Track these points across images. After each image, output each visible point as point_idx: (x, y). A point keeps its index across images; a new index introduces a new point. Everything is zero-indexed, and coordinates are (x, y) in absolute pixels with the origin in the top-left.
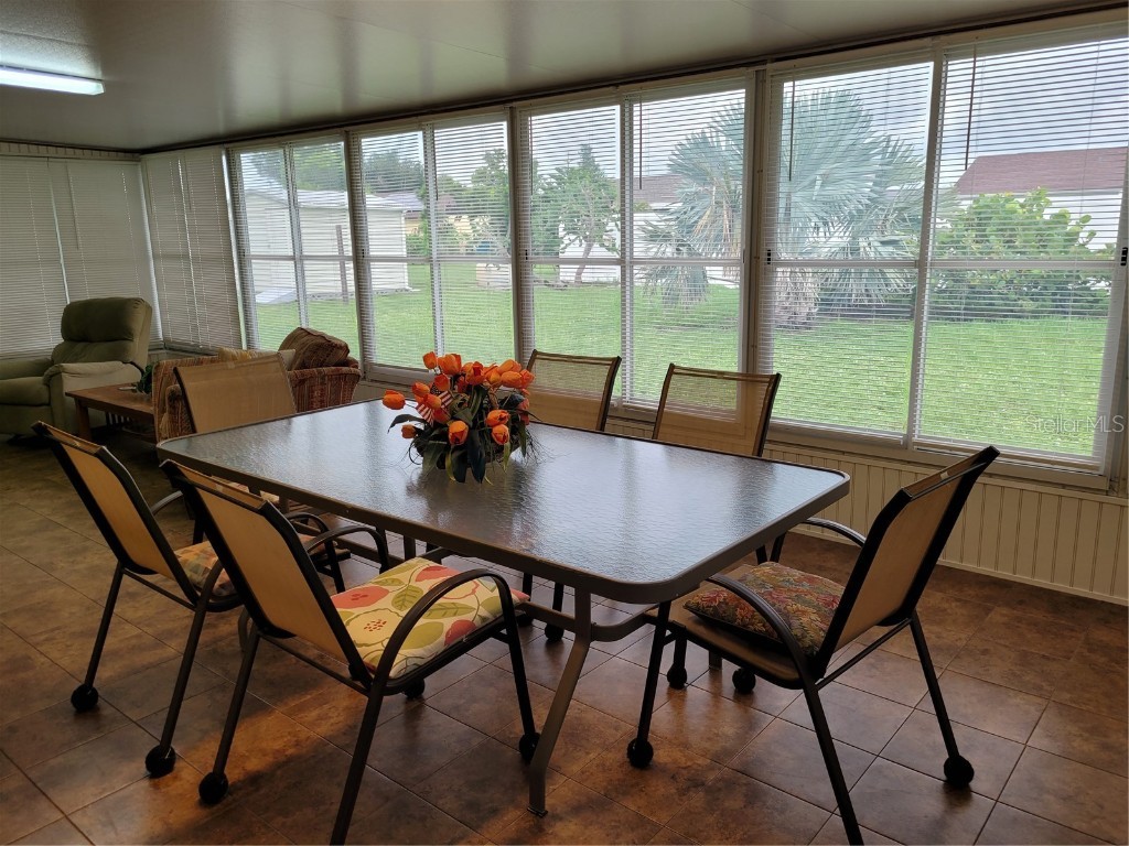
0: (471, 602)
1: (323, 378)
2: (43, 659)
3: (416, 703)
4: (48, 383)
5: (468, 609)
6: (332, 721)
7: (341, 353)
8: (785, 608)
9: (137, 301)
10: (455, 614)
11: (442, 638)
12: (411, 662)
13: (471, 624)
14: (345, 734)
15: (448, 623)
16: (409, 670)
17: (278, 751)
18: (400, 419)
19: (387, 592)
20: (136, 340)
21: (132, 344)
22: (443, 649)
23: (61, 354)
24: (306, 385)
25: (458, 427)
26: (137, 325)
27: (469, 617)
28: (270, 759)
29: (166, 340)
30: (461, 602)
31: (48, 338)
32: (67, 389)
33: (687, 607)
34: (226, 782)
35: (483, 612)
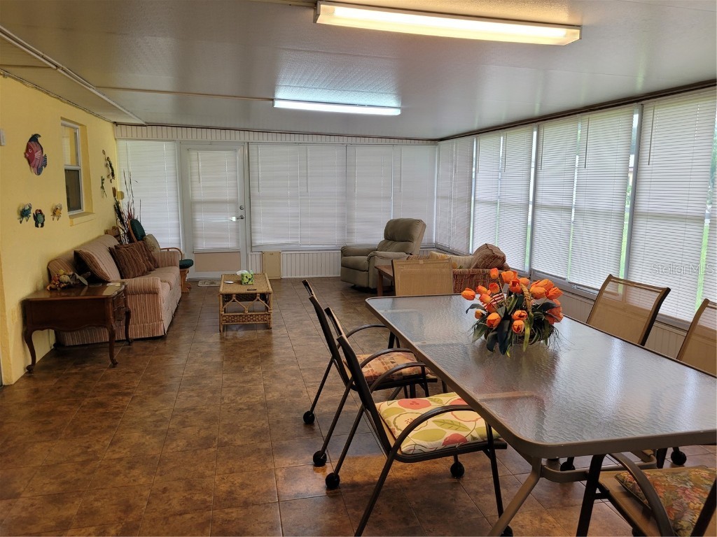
0: (471, 426)
1: (485, 275)
2: (306, 394)
3: (455, 480)
4: (369, 260)
5: (466, 429)
6: (406, 472)
7: (500, 261)
8: (688, 504)
9: (419, 221)
10: (456, 429)
11: (442, 441)
12: (418, 448)
13: (464, 439)
14: (408, 481)
15: (449, 433)
16: (416, 452)
17: (372, 476)
18: (473, 307)
19: (430, 405)
20: (415, 242)
21: (412, 244)
22: (440, 447)
23: (382, 247)
24: (475, 278)
25: (494, 316)
26: (416, 235)
27: (464, 434)
28: (366, 479)
29: (436, 244)
30: (465, 424)
31: (378, 237)
32: (376, 265)
33: (616, 477)
34: (339, 480)
35: (475, 434)
